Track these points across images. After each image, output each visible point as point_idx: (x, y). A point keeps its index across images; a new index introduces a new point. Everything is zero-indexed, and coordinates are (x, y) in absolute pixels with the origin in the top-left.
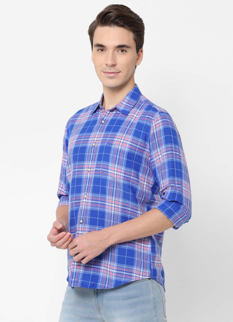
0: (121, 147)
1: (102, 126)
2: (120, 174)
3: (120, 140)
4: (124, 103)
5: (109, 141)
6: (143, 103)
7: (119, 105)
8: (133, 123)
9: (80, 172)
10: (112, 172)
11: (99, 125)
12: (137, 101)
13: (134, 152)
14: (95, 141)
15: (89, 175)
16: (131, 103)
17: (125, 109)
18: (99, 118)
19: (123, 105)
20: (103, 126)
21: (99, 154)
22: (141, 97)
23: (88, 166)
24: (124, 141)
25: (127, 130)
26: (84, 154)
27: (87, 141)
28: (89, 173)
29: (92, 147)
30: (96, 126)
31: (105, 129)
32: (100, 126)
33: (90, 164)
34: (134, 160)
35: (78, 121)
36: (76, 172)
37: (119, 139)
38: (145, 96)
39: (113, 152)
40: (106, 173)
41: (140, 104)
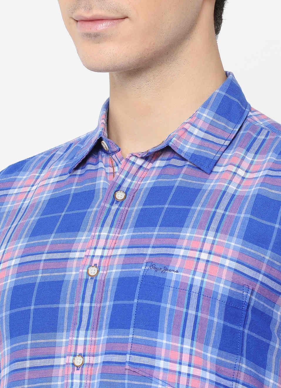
0: (203, 277)
1: (118, 209)
2: (200, 373)
3: (196, 254)
4: (196, 132)
5: (153, 259)
6: (265, 132)
7: (179, 138)
8: (237, 194)
9: (42, 371)
10: (169, 366)
11: (108, 206)
12: (239, 126)
13: (249, 295)
14: (96, 261)
15: (79, 381)
16: (219, 132)
17: (201, 152)
18: (101, 183)
19: (193, 138)
20: (121, 208)
21: (115, 307)
22: (250, 114)
23: (74, 349)
24: (212, 258)
25: (217, 218)
26: (55, 306)
27: (63, 262)
28: (77, 373)
29: (87, 280)
30: (95, 209)
31: (132, 220)
32: (110, 210)
33: (80, 339)
34: (247, 326)
35: (11, 200)
36: (27, 371)
37: (192, 250)
38: (262, 112)
39: (174, 295)
40: (148, 369)
41: (252, 136)
